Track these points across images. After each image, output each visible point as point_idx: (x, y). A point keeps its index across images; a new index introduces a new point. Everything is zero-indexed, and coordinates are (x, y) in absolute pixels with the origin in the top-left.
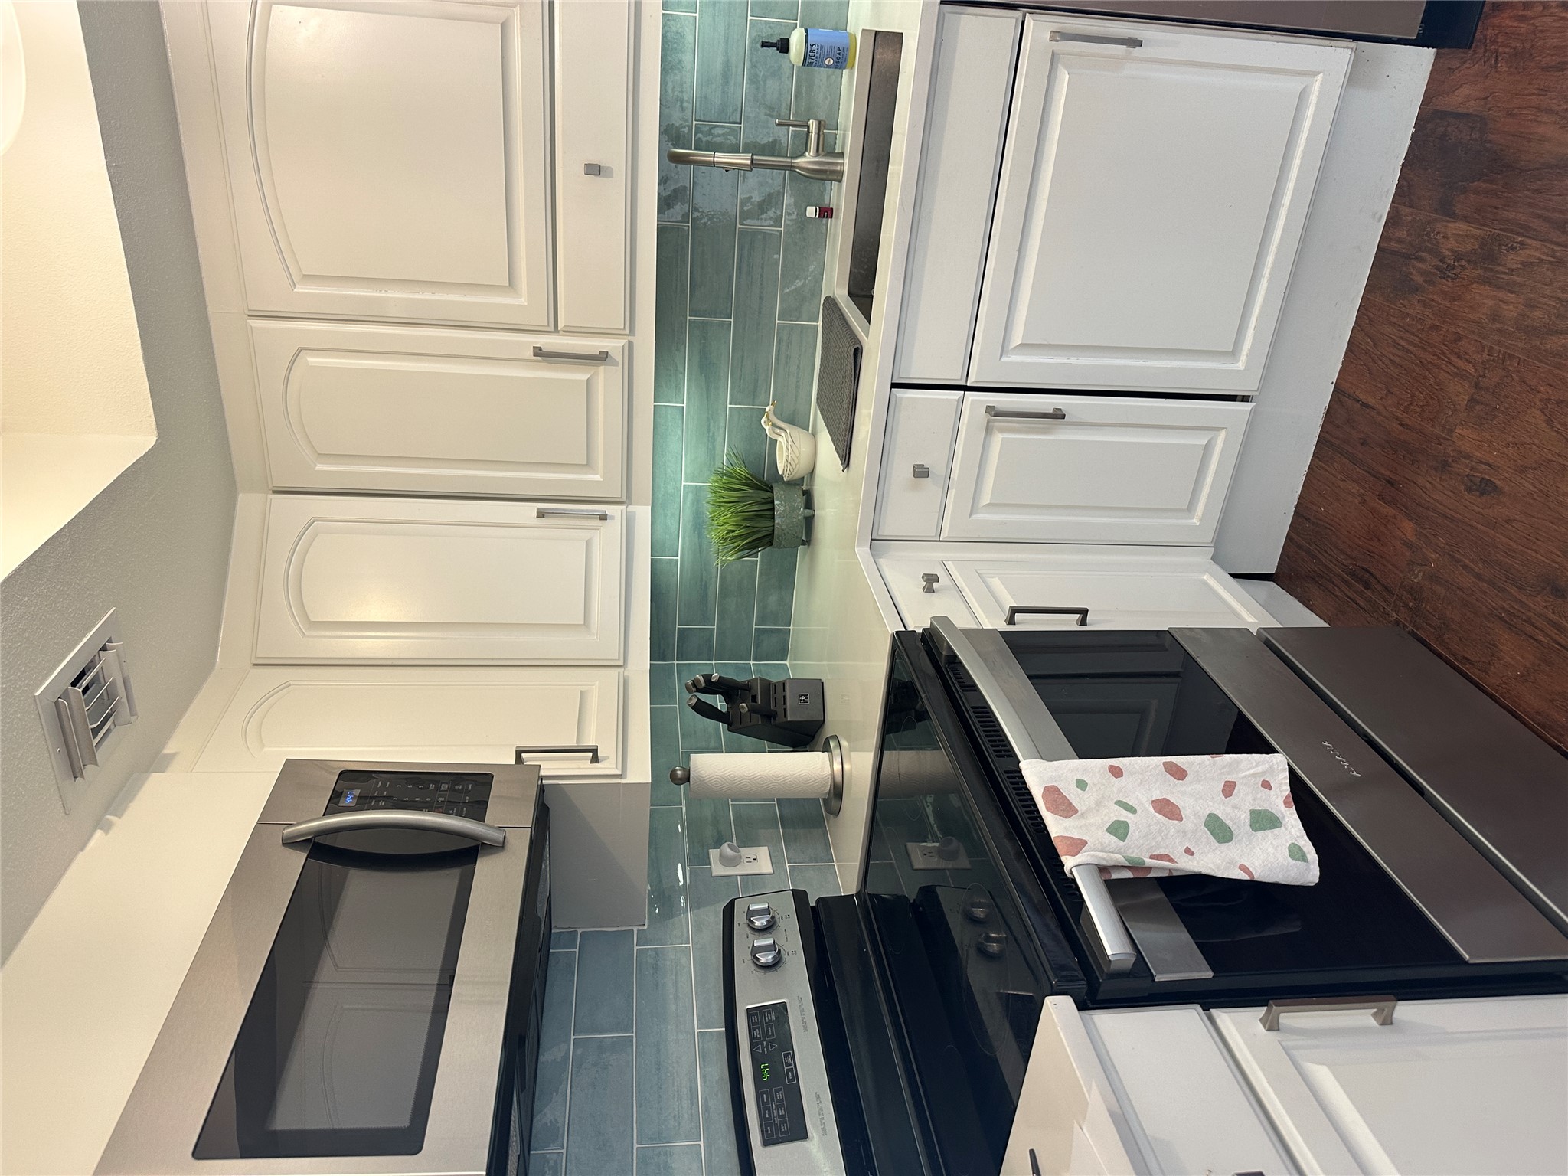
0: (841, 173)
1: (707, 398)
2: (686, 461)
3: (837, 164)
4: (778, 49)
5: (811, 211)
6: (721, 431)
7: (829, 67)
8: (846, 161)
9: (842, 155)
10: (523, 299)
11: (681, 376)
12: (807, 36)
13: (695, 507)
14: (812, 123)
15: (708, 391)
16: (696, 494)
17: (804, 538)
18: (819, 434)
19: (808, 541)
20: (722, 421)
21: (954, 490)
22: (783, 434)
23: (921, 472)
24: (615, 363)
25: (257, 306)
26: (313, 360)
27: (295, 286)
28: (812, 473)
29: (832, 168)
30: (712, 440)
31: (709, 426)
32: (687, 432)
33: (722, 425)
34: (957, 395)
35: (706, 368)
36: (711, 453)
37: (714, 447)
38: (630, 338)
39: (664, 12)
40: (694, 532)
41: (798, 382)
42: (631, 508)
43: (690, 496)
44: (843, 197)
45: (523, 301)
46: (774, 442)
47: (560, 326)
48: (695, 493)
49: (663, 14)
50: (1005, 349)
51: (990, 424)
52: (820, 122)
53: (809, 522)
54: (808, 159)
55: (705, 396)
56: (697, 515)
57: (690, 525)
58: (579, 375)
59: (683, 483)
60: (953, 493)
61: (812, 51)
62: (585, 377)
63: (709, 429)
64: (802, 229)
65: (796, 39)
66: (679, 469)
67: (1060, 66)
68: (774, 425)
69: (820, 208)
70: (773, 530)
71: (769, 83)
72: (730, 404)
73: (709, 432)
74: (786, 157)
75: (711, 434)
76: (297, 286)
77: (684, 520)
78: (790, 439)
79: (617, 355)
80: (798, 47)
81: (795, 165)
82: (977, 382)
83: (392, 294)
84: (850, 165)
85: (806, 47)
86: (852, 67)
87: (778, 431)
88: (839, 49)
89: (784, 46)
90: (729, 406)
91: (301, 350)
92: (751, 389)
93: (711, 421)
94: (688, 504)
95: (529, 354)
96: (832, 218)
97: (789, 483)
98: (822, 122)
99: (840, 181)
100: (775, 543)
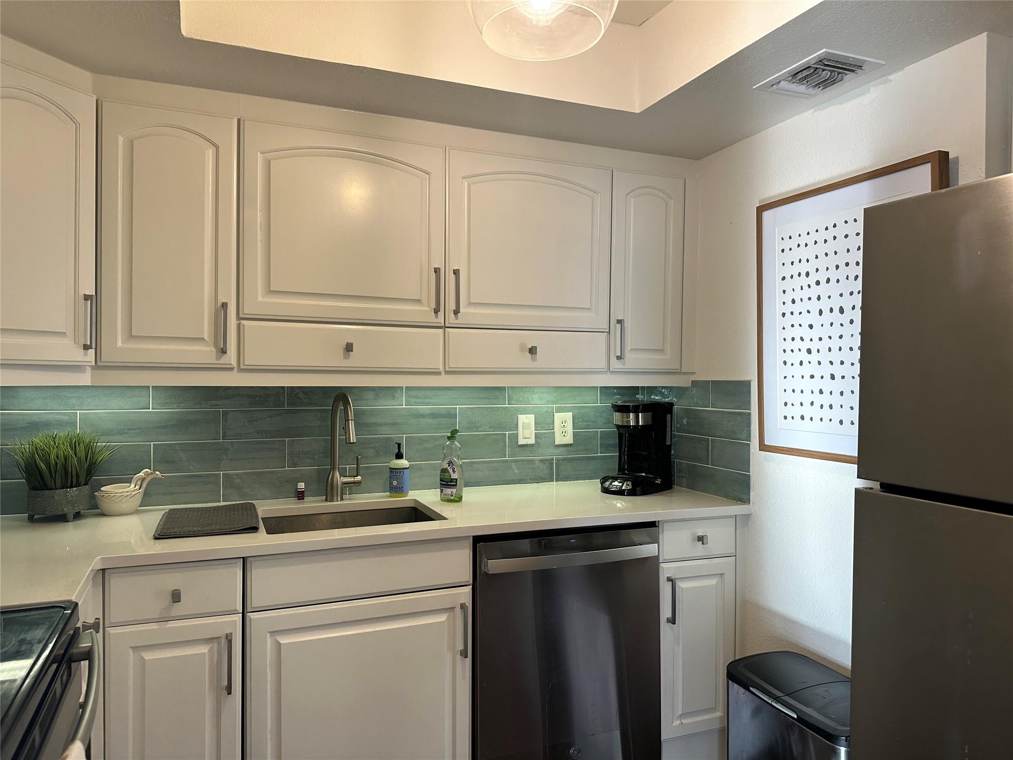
0: (332, 501)
1: (159, 427)
2: (100, 413)
3: (337, 497)
4: (397, 453)
5: (302, 486)
6: (131, 439)
7: (391, 483)
8: (339, 503)
9: (342, 499)
10: (261, 298)
11: (176, 406)
12: (407, 468)
13: (54, 422)
14: (359, 478)
15: (165, 427)
16: (68, 423)
17: (36, 517)
18: (137, 516)
19: (31, 519)
20: (139, 439)
21: (157, 627)
22: (137, 487)
23: (176, 597)
24: (218, 358)
25: (248, 127)
26: (210, 153)
27: (262, 153)
28: (103, 515)
29: (335, 494)
30: (121, 432)
31: (133, 429)
32: (126, 412)
33: (135, 439)
34: (240, 609)
35: (181, 425)
36: (108, 433)
37: (114, 435)
38: (236, 369)
39: (404, 387)
40: (28, 423)
41: (175, 493)
42: (89, 369)
43: (65, 418)
44: (313, 505)
45: (260, 299)
46: (129, 481)
47: (243, 322)
48: (69, 421)
49: (403, 387)
50: (275, 634)
51: (216, 640)
52: (361, 483)
53: (61, 519)
54: (339, 479)
55: (160, 425)
56: (46, 425)
57: (36, 419)
58: (206, 332)
59: (78, 412)
60: (154, 628)
61: (400, 472)
62: (206, 338)
63: (131, 429)
64: (287, 482)
65: (404, 463)
66: (92, 408)
67: (447, 614)
68: (143, 479)
69: (304, 491)
70: (52, 489)
71: (372, 450)
72: (153, 445)
73: (128, 429)
74: (339, 465)
75: (126, 431)
76: (262, 155)
77: (41, 414)
78: (133, 493)
79: (224, 360)
80: (400, 464)
81: (335, 471)
82: (250, 620)
83: (259, 214)
84: (337, 505)
85: (402, 469)
86: (390, 497)
87: (139, 483)
88: (402, 487)
89: (399, 456)
90: (152, 443)
91: (217, 147)
92: (166, 460)
93: (138, 431)
94: (58, 417)
95: (222, 299)
96: (298, 499)
97: (93, 497)
98: (360, 484)
99: (326, 500)
100: (34, 492)
